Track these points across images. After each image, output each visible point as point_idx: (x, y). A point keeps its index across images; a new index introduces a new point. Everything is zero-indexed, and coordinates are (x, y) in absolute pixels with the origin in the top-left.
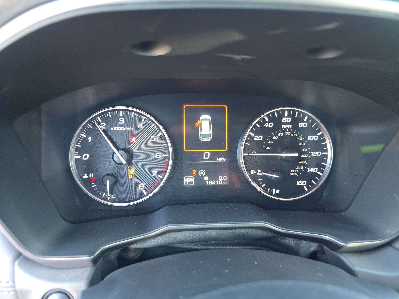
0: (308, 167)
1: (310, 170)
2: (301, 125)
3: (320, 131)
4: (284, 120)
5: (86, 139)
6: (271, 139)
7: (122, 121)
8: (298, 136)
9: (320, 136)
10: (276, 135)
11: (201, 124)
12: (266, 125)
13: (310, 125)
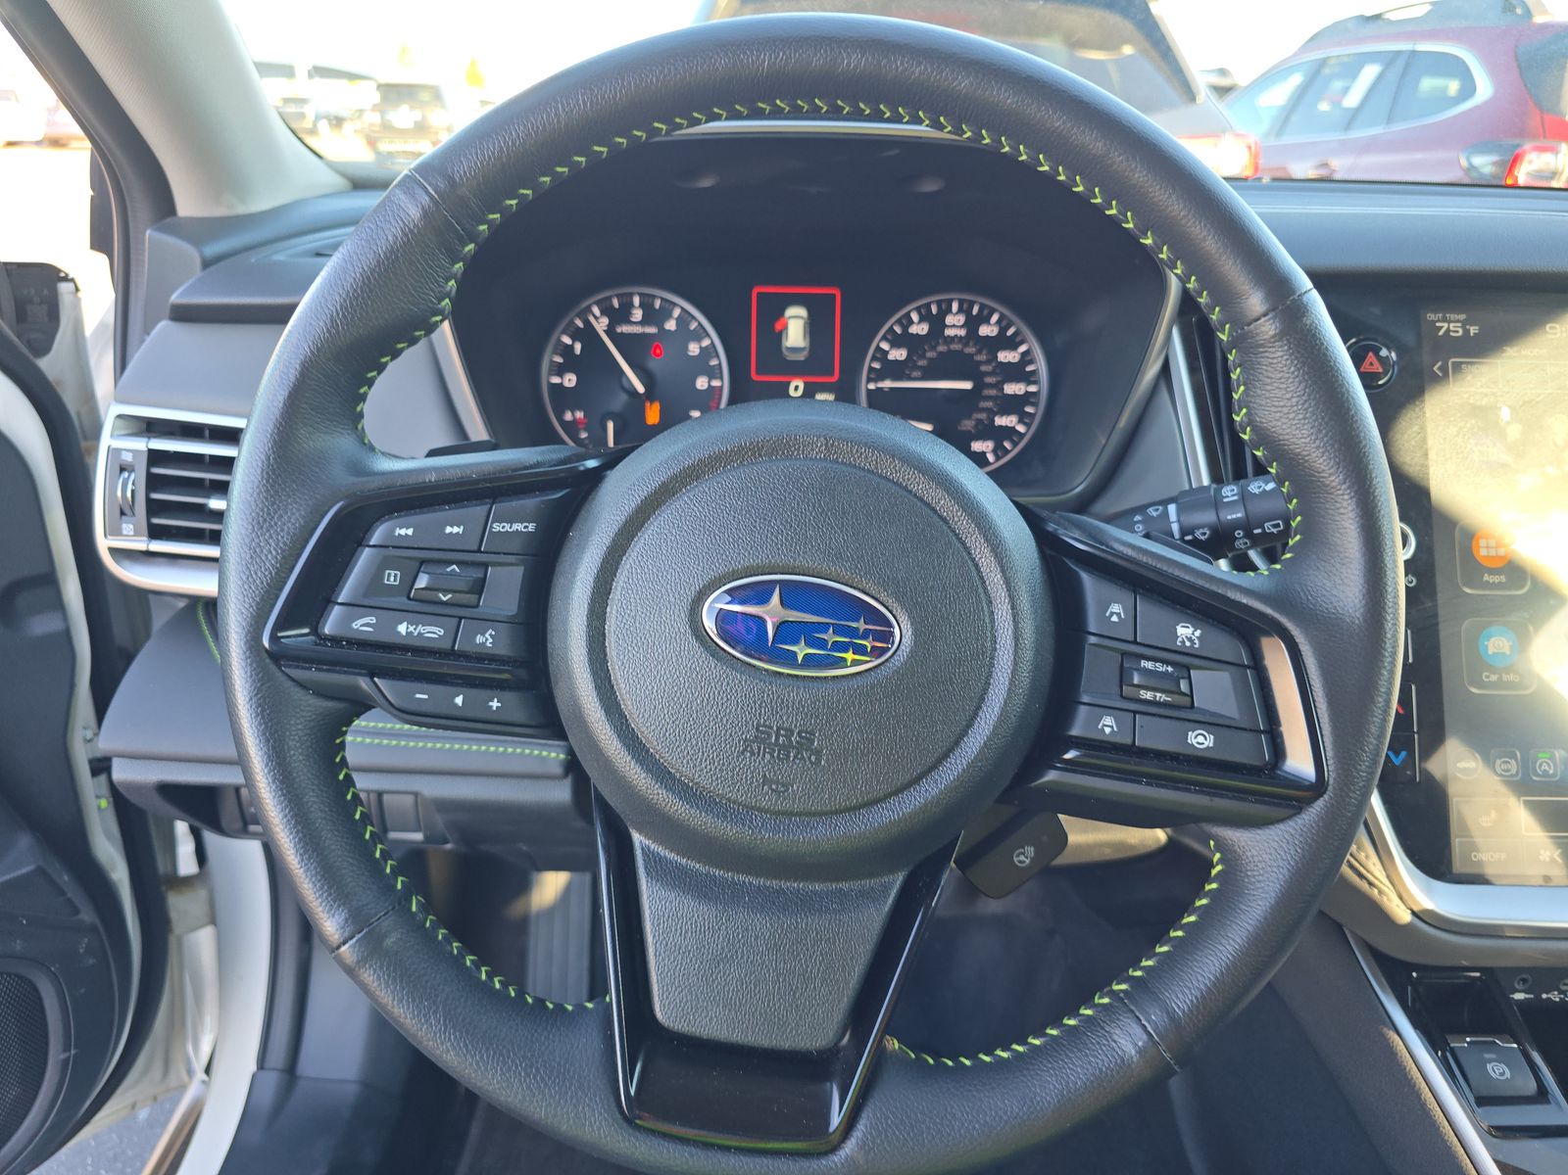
0: (995, 414)
1: (1001, 421)
2: (985, 331)
3: (1022, 342)
4: (949, 320)
5: (571, 347)
6: (923, 356)
7: (637, 314)
8: (979, 352)
9: (1024, 354)
10: (933, 348)
11: (785, 327)
12: (914, 329)
13: (1003, 330)
